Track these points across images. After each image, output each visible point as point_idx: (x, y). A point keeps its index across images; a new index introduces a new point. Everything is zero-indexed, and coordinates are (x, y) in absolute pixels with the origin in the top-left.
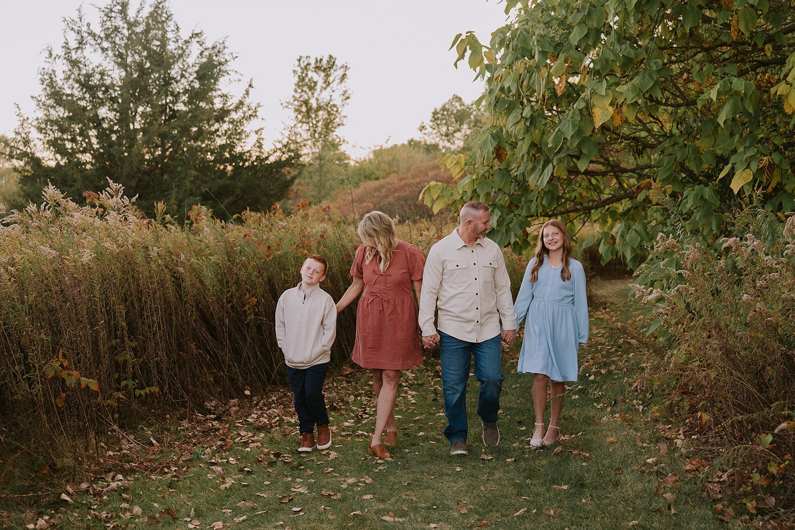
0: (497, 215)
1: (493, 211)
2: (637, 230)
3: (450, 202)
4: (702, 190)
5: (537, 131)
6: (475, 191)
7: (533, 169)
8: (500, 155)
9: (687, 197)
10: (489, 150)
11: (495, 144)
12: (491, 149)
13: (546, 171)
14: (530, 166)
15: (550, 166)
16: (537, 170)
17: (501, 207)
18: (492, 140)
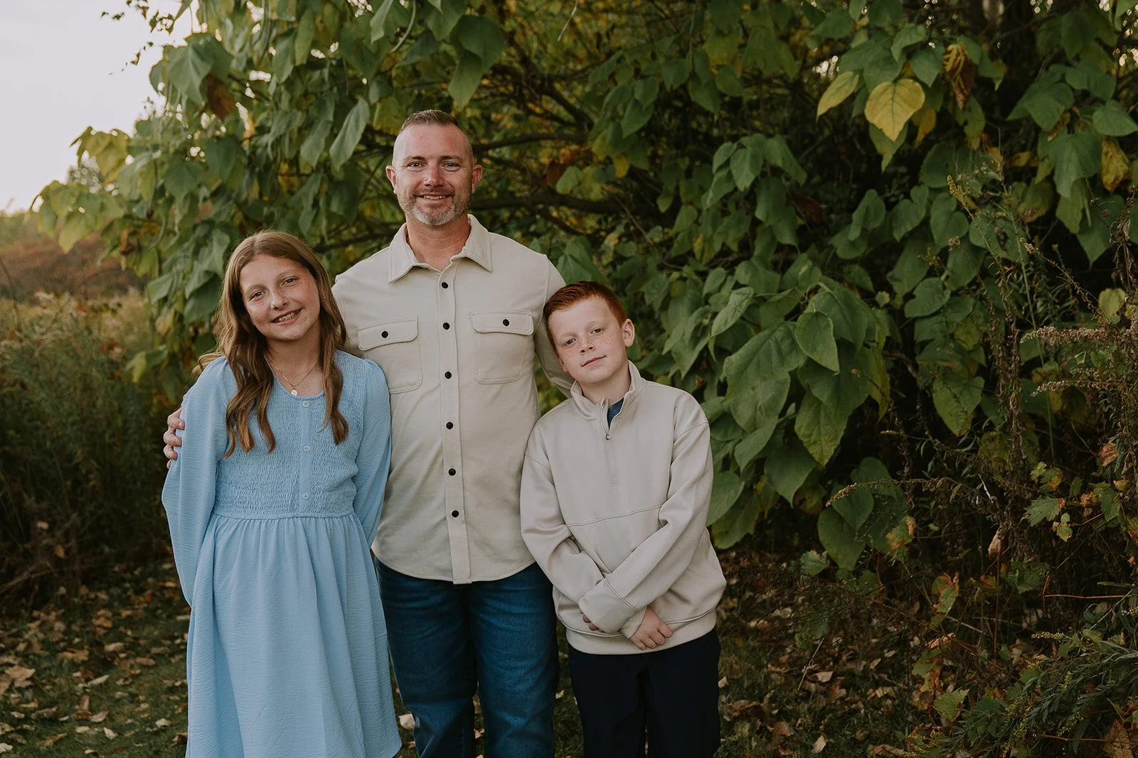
0: (220, 243)
1: (207, 238)
2: (577, 256)
3: (100, 226)
4: (760, 145)
5: (328, 9)
6: (160, 192)
7: (308, 126)
8: (218, 101)
9: (727, 163)
10: (192, 84)
11: (205, 69)
12: (198, 82)
13: (350, 120)
14: (299, 119)
15: (361, 107)
16: (319, 127)
17: (226, 227)
18: (198, 61)
